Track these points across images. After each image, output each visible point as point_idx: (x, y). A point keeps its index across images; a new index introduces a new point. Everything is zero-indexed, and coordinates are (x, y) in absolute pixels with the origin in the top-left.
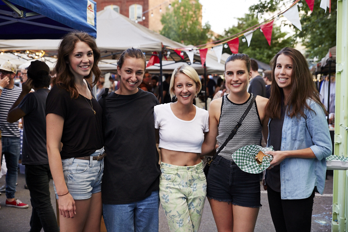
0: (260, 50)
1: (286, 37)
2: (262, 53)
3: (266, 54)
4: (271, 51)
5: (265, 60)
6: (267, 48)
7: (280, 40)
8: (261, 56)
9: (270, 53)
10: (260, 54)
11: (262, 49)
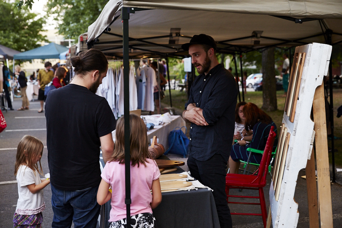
0: (5, 33)
1: (36, 19)
2: (8, 37)
3: (12, 37)
4: (19, 34)
5: (11, 45)
6: (13, 31)
7: (30, 22)
8: (7, 39)
9: (18, 36)
10: (5, 37)
11: (7, 32)
